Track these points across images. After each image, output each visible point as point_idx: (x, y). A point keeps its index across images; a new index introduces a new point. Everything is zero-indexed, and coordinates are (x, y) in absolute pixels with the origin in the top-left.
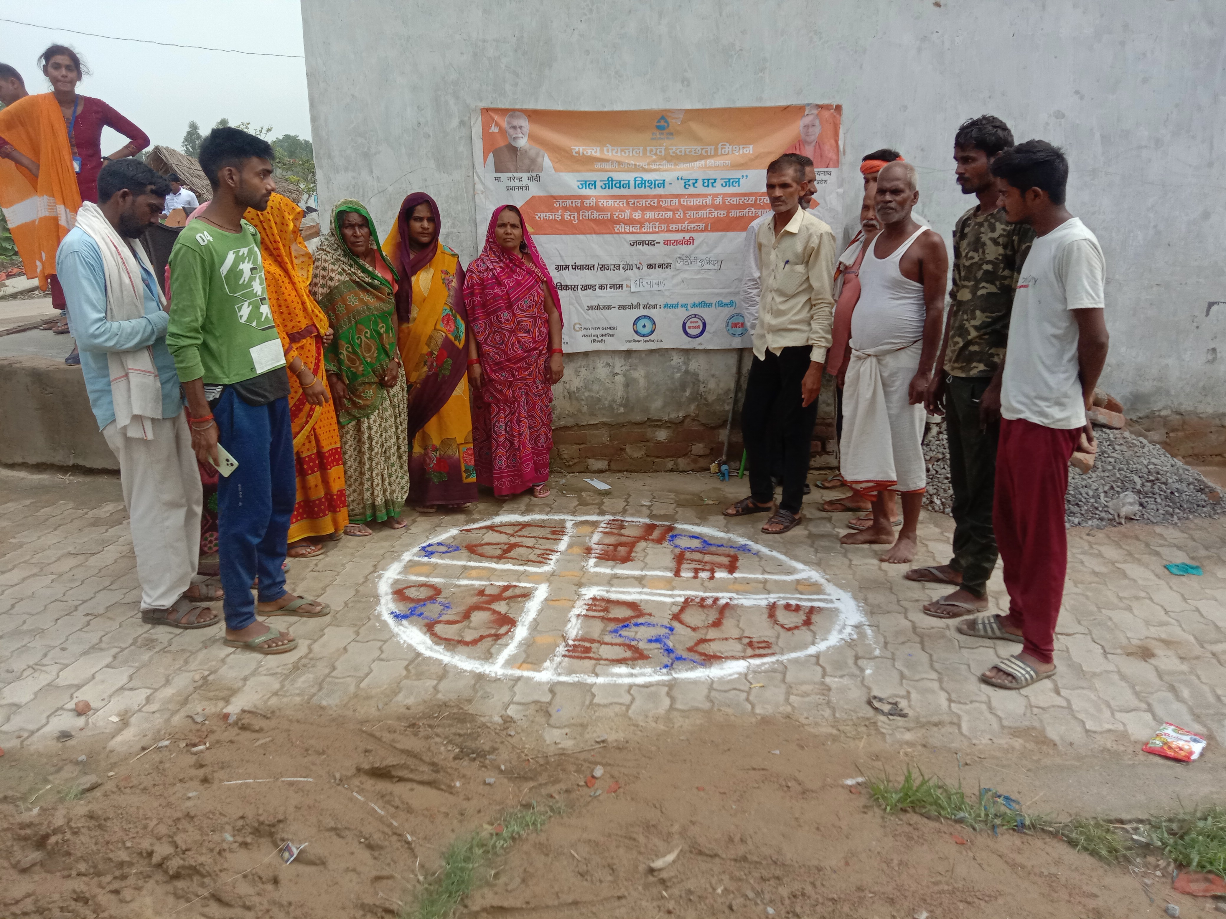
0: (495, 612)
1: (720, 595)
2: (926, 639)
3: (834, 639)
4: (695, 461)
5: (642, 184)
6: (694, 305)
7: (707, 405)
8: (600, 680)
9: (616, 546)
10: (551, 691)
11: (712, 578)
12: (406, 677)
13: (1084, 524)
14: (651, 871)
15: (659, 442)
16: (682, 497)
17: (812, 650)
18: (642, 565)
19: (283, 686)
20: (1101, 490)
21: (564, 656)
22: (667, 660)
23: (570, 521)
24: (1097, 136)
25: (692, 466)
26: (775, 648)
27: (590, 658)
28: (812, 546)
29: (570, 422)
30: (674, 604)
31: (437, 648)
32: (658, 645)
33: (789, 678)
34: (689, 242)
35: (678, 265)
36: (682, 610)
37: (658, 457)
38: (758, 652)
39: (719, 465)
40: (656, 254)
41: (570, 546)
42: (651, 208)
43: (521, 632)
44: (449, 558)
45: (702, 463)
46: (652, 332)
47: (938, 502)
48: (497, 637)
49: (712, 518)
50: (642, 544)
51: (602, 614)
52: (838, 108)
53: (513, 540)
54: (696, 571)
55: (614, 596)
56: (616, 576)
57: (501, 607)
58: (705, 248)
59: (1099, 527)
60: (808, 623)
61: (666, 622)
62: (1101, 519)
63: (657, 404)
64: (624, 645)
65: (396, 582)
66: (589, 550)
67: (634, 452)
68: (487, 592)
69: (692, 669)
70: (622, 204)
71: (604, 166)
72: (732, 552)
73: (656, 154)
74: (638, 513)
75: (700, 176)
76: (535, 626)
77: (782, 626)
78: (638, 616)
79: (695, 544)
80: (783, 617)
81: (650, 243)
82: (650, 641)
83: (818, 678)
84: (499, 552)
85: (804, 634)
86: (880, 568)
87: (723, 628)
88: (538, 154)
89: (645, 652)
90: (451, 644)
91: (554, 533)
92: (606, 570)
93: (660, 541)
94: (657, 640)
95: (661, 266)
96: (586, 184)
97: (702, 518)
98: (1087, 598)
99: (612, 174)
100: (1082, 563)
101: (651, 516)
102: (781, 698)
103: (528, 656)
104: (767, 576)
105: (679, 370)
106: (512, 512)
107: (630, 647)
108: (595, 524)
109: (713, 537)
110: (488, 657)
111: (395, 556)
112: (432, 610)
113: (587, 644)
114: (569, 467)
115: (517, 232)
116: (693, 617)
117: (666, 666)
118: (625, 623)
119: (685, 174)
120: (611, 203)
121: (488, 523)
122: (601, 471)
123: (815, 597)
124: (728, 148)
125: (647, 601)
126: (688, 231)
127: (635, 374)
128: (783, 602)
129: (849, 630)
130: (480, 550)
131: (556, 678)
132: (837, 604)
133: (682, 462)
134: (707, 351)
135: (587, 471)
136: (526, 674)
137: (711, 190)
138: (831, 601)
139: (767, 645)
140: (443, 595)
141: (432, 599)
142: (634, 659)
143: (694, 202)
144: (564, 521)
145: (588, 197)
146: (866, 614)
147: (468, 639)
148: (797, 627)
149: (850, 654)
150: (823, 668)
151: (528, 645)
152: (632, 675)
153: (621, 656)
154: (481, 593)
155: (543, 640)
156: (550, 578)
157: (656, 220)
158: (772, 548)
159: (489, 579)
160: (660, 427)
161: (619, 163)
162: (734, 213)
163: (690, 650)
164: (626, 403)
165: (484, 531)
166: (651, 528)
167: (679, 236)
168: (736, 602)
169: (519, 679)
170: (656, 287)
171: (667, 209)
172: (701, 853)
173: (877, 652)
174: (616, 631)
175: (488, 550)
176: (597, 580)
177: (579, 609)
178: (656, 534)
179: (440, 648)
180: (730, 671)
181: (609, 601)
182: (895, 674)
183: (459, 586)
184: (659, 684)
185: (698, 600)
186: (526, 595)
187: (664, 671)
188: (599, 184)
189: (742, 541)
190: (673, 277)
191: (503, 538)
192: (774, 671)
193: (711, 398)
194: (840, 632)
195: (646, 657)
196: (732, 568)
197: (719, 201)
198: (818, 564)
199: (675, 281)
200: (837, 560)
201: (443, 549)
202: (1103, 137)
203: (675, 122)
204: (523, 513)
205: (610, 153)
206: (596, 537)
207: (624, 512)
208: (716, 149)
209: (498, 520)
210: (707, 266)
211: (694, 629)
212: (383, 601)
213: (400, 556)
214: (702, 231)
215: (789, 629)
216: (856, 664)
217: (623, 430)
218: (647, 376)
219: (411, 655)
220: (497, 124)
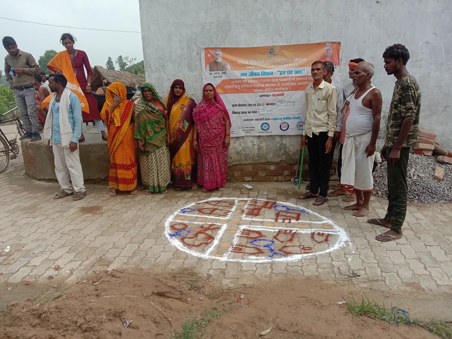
0: (207, 234)
1: (293, 229)
2: (373, 247)
3: (336, 247)
4: (285, 178)
5: (264, 73)
6: (284, 119)
7: (290, 156)
8: (245, 261)
9: (253, 210)
10: (226, 265)
11: (290, 222)
12: (173, 258)
13: (439, 202)
14: (261, 335)
15: (271, 171)
16: (280, 191)
17: (328, 251)
18: (263, 217)
19: (128, 261)
20: (446, 189)
21: (232, 251)
22: (271, 254)
23: (236, 200)
24: (443, 50)
25: (284, 179)
26: (313, 250)
27: (241, 252)
28: (330, 210)
29: (238, 163)
30: (274, 232)
31: (185, 247)
32: (268, 248)
33: (318, 261)
34: (282, 95)
35: (279, 104)
36: (278, 234)
37: (271, 176)
38: (306, 251)
39: (295, 179)
40: (270, 100)
41: (236, 209)
42: (268, 83)
43: (216, 242)
44: (191, 214)
45: (288, 178)
46: (268, 129)
47: (380, 193)
48: (207, 244)
49: (291, 199)
50: (263, 209)
51: (246, 236)
52: (339, 43)
53: (215, 207)
54: (284, 220)
55: (251, 229)
56: (253, 221)
57: (209, 232)
58: (288, 97)
59: (444, 203)
60: (326, 240)
61: (271, 239)
62: (446, 200)
63: (271, 156)
64: (254, 248)
65: (172, 222)
66: (243, 211)
67: (262, 174)
68: (204, 227)
69: (280, 258)
70: (257, 81)
71: (250, 67)
72: (298, 212)
73: (269, 63)
74: (263, 198)
75: (286, 70)
76: (221, 240)
77: (316, 241)
78: (261, 237)
79: (284, 209)
80: (317, 238)
81: (267, 96)
82: (265, 246)
83: (330, 261)
84: (209, 212)
85: (325, 245)
86: (356, 219)
87: (293, 242)
88: (225, 64)
89: (263, 251)
90: (190, 246)
91: (230, 204)
92: (249, 219)
93: (270, 208)
94: (267, 246)
95: (271, 104)
96: (243, 74)
97: (287, 200)
98: (439, 231)
99: (252, 70)
100: (437, 217)
101: (267, 198)
102: (315, 269)
103: (218, 251)
104: (311, 222)
105: (279, 143)
106: (215, 196)
107: (257, 248)
108: (246, 201)
109: (291, 207)
110: (203, 251)
111: (172, 213)
112: (184, 233)
113: (240, 247)
114: (237, 180)
115: (212, 93)
116: (282, 237)
117: (270, 256)
118: (255, 239)
119: (280, 70)
120: (252, 81)
121: (206, 201)
122: (250, 181)
123: (330, 230)
124: (297, 59)
125: (264, 231)
126: (282, 91)
127: (262, 145)
128: (317, 232)
129: (342, 243)
130: (203, 211)
131: (228, 260)
132: (338, 233)
133: (280, 178)
134: (289, 136)
135: (244, 181)
136: (217, 258)
137: (290, 75)
138: (336, 232)
139: (310, 249)
140: (188, 227)
141: (184, 229)
142: (258, 253)
143: (284, 80)
144: (234, 200)
145: (244, 79)
146: (350, 237)
147: (196, 244)
148: (322, 242)
149: (343, 252)
150: (332, 258)
151: (218, 247)
152: (257, 259)
153: (253, 252)
154: (202, 227)
155: (224, 245)
156: (228, 221)
157: (269, 87)
158: (314, 211)
159: (205, 222)
160: (271, 165)
161: (255, 66)
162: (299, 84)
163: (280, 250)
164: (258, 156)
165: (205, 204)
166: (267, 203)
167: (278, 93)
168: (299, 232)
169: (214, 260)
170: (270, 112)
171: (273, 83)
172: (280, 329)
173: (353, 252)
174: (252, 242)
175: (205, 211)
176: (245, 223)
177: (238, 234)
178: (269, 205)
179: (186, 248)
180: (295, 259)
181: (249, 231)
182: (360, 261)
183: (194, 224)
184: (267, 263)
185: (284, 231)
186: (219, 228)
187: (270, 258)
188: (248, 74)
189: (302, 208)
190: (276, 108)
191: (211, 206)
192: (312, 259)
193: (291, 153)
194: (339, 244)
195: (263, 253)
196: (298, 219)
197: (293, 79)
198: (332, 218)
199: (277, 110)
200: (339, 216)
201: (189, 210)
202: (445, 50)
203: (276, 51)
204: (219, 197)
205: (252, 62)
206: (246, 206)
207: (257, 196)
208: (292, 60)
209: (210, 199)
210: (289, 104)
211: (282, 242)
212: (166, 230)
213: (173, 213)
214: (287, 91)
215: (319, 243)
216: (345, 256)
217: (257, 166)
218: (266, 146)
219: (175, 250)
220: (210, 54)
